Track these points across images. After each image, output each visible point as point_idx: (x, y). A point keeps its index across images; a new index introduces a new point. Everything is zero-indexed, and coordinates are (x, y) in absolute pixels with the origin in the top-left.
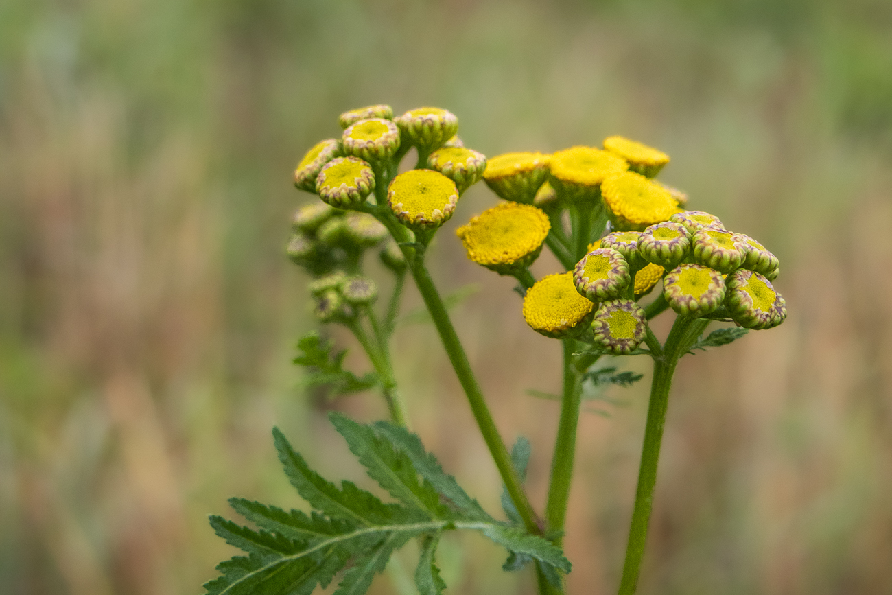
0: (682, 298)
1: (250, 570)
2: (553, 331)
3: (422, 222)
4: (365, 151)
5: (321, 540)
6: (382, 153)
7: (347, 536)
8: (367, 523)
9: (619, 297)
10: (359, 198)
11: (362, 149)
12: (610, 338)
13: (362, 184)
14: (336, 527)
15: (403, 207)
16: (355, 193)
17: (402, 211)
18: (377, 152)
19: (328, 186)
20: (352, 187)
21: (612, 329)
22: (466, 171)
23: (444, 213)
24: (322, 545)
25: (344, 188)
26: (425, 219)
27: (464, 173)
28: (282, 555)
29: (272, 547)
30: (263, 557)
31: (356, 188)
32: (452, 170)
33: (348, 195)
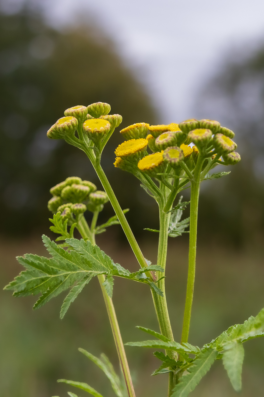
0: (196, 137)
1: (34, 276)
2: (149, 168)
3: (97, 131)
4: (74, 113)
5: (63, 272)
6: (81, 114)
7: (74, 272)
8: (82, 269)
9: (173, 146)
10: (72, 127)
11: (73, 112)
12: (169, 158)
13: (73, 121)
14: (69, 268)
15: (89, 127)
16: (70, 124)
17: (89, 128)
18: (79, 113)
19: (60, 124)
20: (69, 123)
21: (170, 156)
22: (113, 118)
23: (105, 129)
24: (64, 274)
25: (66, 123)
26: (97, 130)
27: (113, 119)
28: (47, 274)
29: (43, 270)
30: (39, 274)
31: (70, 123)
32: (108, 118)
33: (68, 126)
